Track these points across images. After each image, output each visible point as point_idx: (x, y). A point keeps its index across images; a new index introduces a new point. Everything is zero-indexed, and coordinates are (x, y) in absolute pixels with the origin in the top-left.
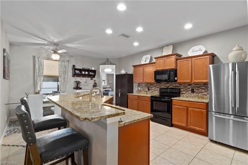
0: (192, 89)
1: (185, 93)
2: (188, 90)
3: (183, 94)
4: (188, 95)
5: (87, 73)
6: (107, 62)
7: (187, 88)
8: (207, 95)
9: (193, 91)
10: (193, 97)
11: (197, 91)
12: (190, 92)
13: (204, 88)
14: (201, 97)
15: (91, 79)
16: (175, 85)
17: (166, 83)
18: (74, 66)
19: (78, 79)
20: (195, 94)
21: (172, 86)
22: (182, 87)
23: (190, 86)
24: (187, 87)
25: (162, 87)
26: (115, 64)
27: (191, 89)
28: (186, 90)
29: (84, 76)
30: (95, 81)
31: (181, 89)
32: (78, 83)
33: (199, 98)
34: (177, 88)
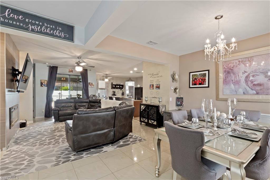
5: (118, 86)
6: (130, 79)
15: (121, 90)
18: (112, 83)
19: (114, 90)
26: (134, 81)
29: (117, 88)
30: (123, 91)
32: (114, 92)
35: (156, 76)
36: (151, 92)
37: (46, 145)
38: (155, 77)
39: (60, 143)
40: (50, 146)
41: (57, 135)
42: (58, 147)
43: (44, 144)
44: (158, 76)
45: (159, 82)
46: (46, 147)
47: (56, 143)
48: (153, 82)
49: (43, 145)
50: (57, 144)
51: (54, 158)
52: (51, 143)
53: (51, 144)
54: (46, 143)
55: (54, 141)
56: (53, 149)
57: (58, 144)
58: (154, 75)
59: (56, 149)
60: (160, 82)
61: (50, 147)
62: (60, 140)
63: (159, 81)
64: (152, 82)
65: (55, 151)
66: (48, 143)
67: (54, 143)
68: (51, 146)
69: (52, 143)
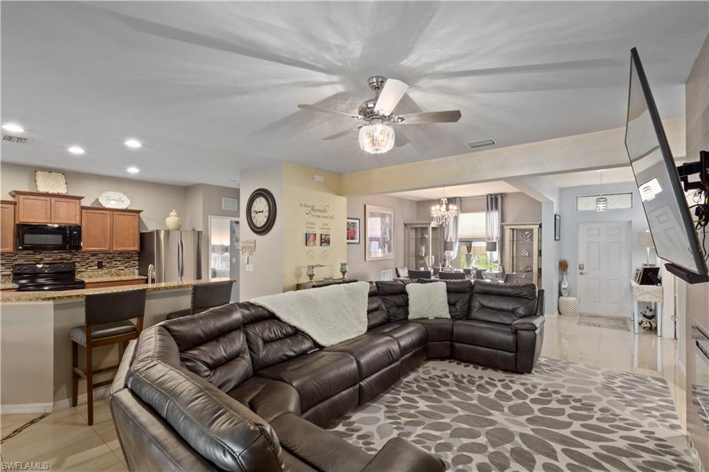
0: (99, 262)
1: (84, 269)
2: (92, 264)
3: (81, 273)
4: (91, 274)
7: (89, 261)
8: (123, 270)
9: (100, 266)
10: (102, 276)
11: (108, 265)
12: (96, 267)
13: (119, 259)
14: (116, 274)
16: (59, 257)
17: (31, 252)
20: (105, 270)
21: (51, 259)
22: (79, 260)
23: (96, 258)
24: (88, 258)
25: (16, 263)
27: (96, 262)
28: (87, 264)
31: (76, 264)
33: (112, 275)
34: (65, 261)
35: (320, 214)
36: (308, 253)
37: (576, 401)
38: (319, 216)
39: (541, 390)
40: (569, 392)
41: (529, 420)
42: (552, 382)
43: (578, 404)
44: (326, 215)
45: (326, 229)
46: (577, 396)
47: (549, 395)
48: (314, 228)
49: (583, 402)
50: (549, 389)
51: (571, 370)
52: (561, 398)
53: (562, 396)
54: (573, 404)
55: (549, 402)
56: (564, 384)
57: (547, 390)
58: (318, 210)
59: (558, 381)
60: (329, 229)
61: (570, 389)
62: (535, 396)
63: (327, 227)
64: (312, 228)
65: (563, 379)
66: (570, 403)
67: (554, 395)
68: (565, 392)
69: (559, 396)
